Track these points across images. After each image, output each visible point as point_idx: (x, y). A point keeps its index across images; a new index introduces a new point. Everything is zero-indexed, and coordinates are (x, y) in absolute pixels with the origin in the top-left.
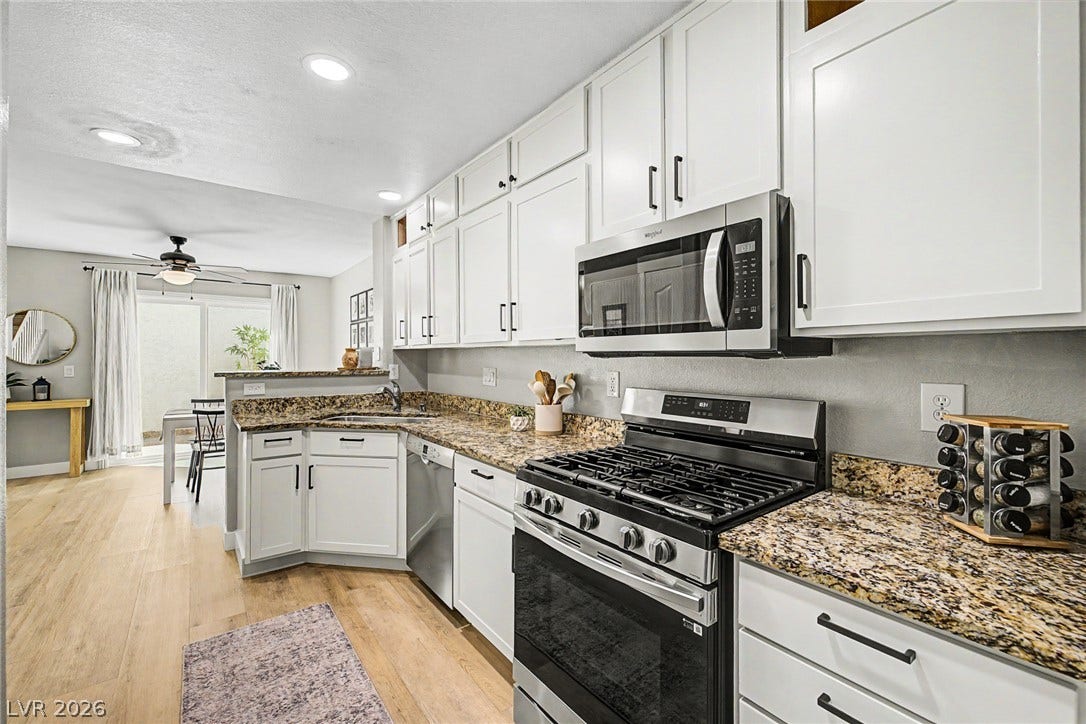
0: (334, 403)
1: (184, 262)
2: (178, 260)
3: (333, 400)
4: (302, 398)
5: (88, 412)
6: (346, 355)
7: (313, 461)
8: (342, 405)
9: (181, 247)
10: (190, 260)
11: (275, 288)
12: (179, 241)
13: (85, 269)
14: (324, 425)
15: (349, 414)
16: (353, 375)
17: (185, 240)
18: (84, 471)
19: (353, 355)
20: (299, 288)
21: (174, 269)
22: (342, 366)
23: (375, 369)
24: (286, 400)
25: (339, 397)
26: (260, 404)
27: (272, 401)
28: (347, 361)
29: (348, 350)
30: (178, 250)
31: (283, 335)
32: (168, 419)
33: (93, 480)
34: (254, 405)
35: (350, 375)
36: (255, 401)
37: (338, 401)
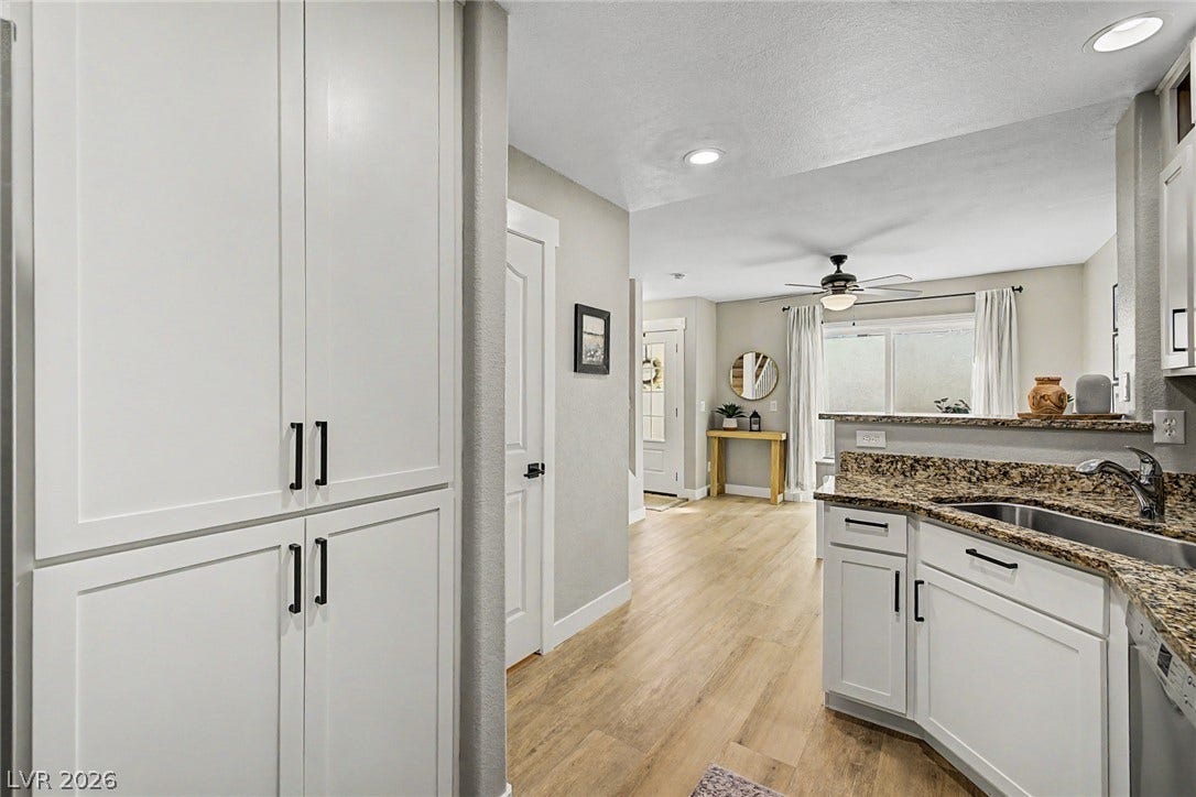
0: (1006, 474)
1: (842, 283)
2: (838, 282)
3: (1004, 472)
4: (945, 461)
5: (785, 443)
6: (1036, 391)
7: (923, 573)
8: (1025, 481)
9: (842, 267)
10: (849, 279)
11: (980, 296)
12: (838, 260)
13: (784, 309)
14: (938, 516)
15: (1026, 502)
16: (1049, 428)
17: (845, 257)
18: (784, 501)
19: (1050, 390)
20: (1020, 289)
21: (835, 292)
22: (1029, 410)
23: (1118, 417)
24: (917, 461)
25: (1021, 466)
26: (877, 461)
27: (894, 460)
28: (1038, 400)
29: (1041, 381)
30: (839, 271)
31: (993, 362)
32: (823, 464)
33: (788, 511)
34: (869, 462)
35: (1044, 428)
36: (870, 455)
37: (1014, 473)
